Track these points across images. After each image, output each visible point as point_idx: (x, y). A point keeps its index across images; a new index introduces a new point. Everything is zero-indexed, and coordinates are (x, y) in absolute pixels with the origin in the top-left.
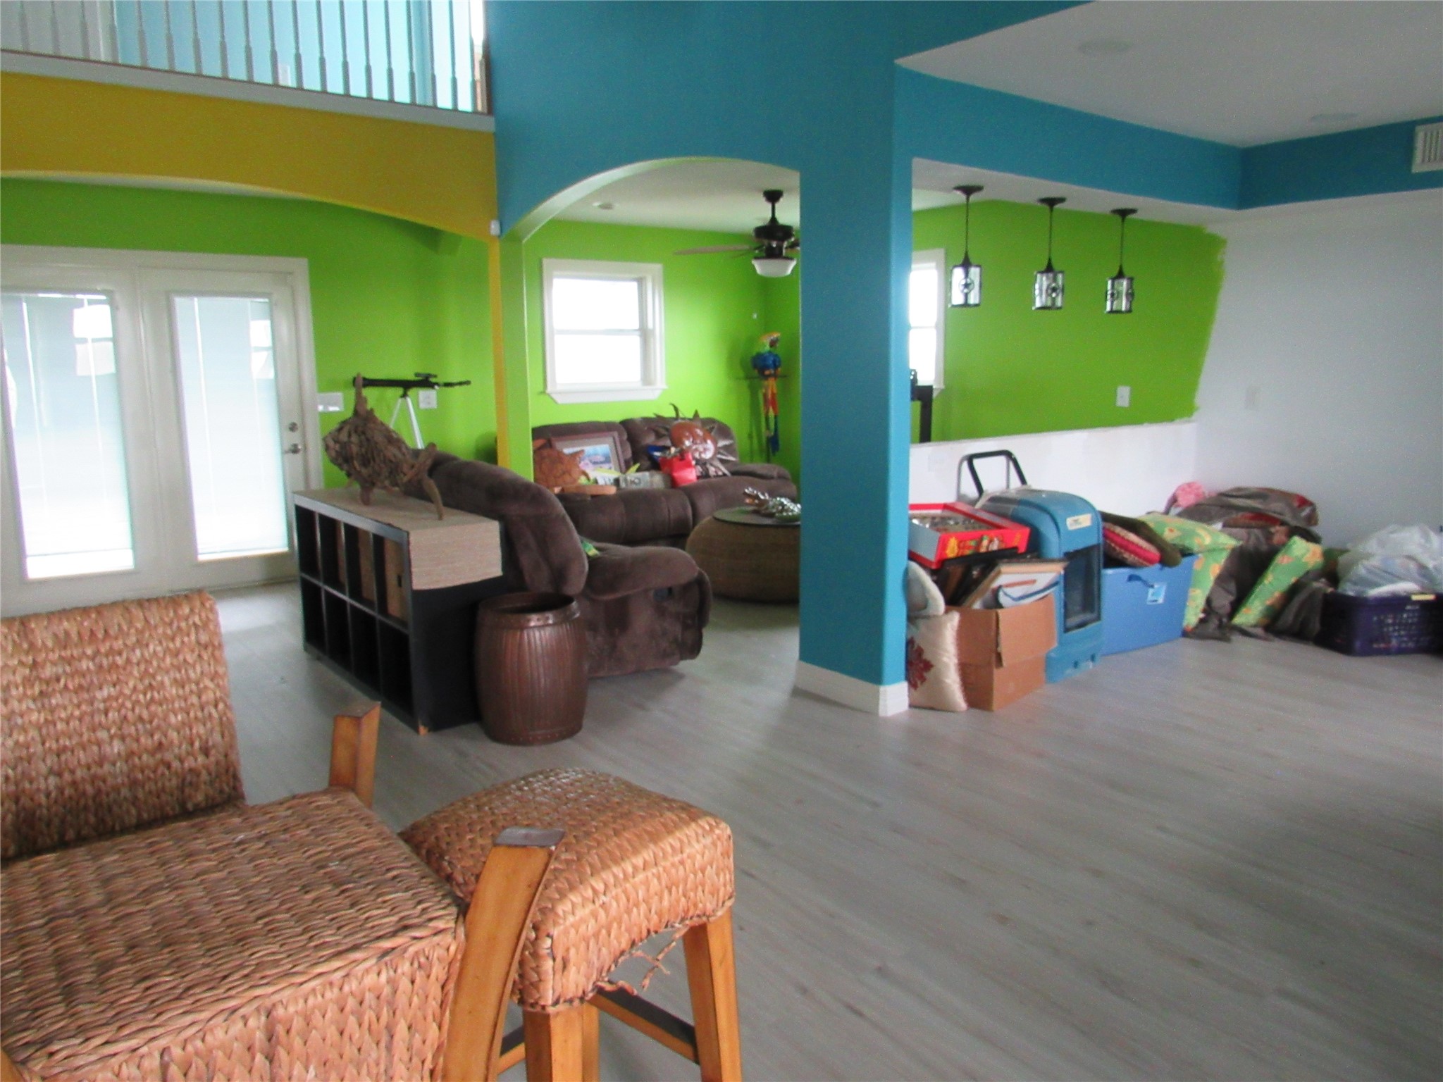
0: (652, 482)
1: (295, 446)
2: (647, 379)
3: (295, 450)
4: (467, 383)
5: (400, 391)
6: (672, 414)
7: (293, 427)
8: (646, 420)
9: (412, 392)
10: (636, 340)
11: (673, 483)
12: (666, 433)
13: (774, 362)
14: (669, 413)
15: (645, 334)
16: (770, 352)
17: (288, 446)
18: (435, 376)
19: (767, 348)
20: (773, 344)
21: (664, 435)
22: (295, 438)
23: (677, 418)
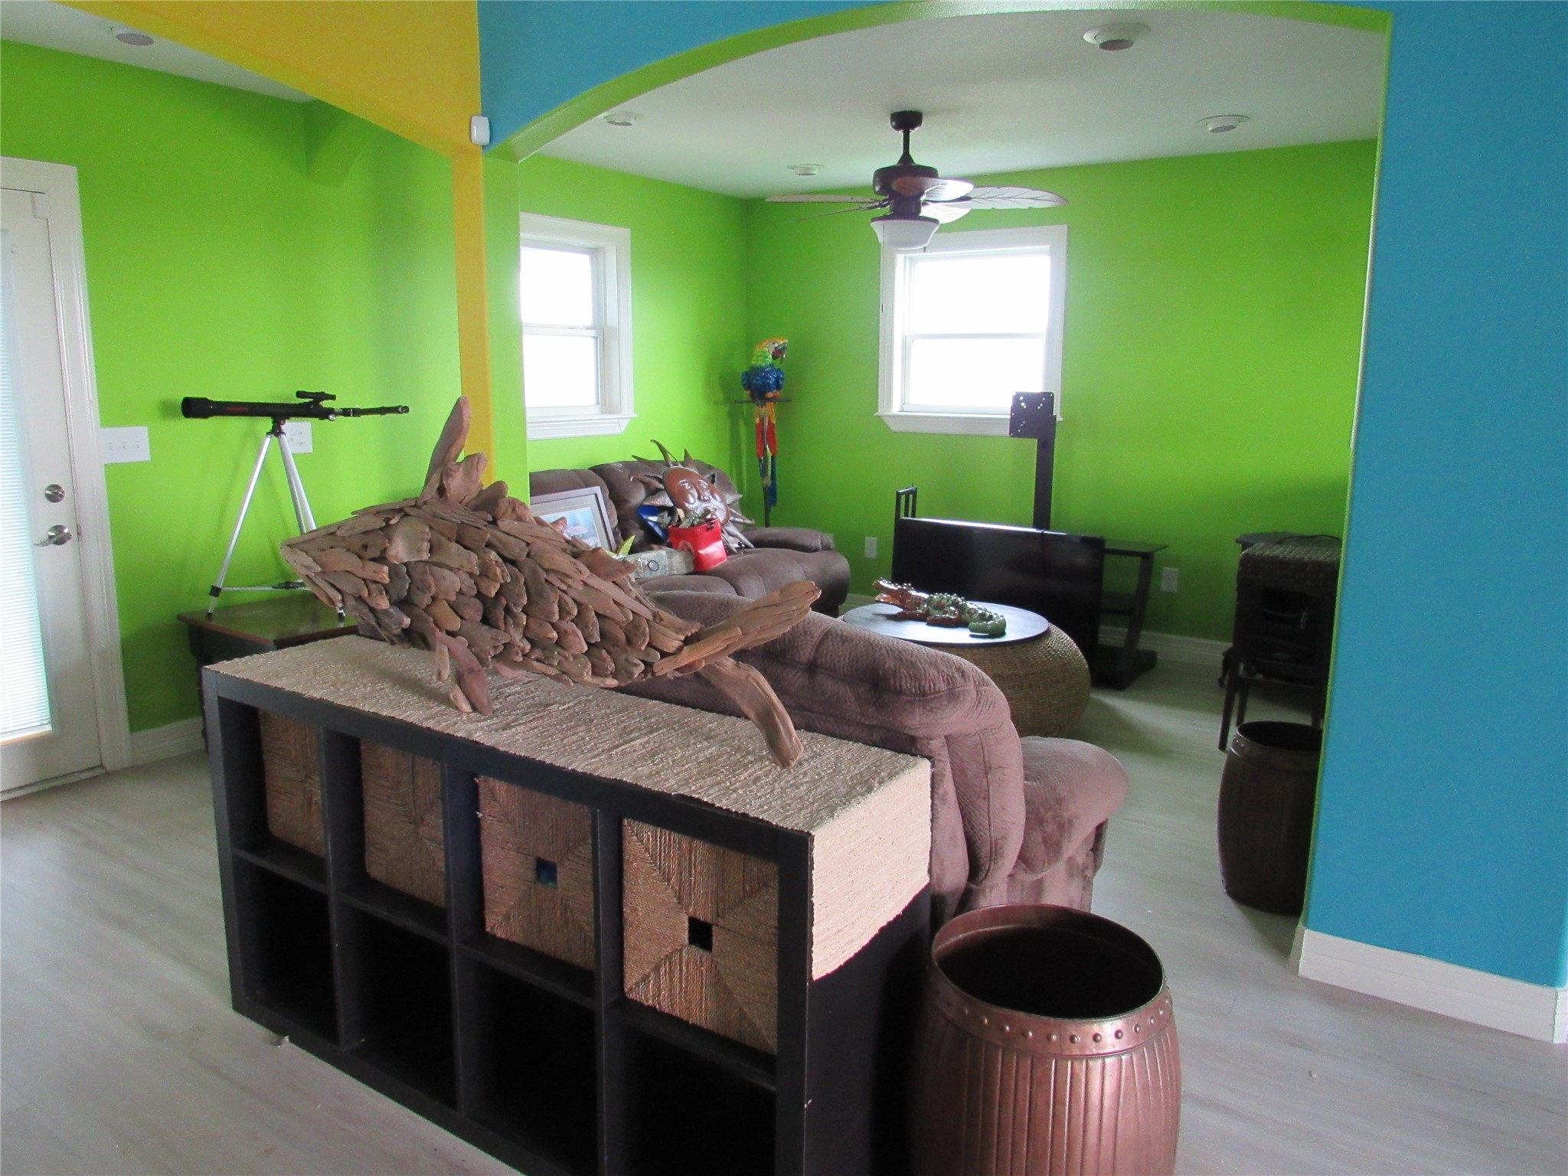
0: (671, 567)
1: (58, 529)
2: (606, 403)
3: (59, 537)
4: (406, 409)
5: (267, 423)
6: (660, 457)
7: (54, 494)
8: (626, 465)
9: (290, 426)
10: (587, 346)
11: (699, 566)
12: (661, 486)
13: (777, 380)
14: (656, 456)
15: (603, 336)
16: (772, 365)
17: (46, 532)
18: (333, 397)
19: (770, 359)
20: (778, 353)
21: (658, 490)
22: (58, 515)
23: (666, 463)
